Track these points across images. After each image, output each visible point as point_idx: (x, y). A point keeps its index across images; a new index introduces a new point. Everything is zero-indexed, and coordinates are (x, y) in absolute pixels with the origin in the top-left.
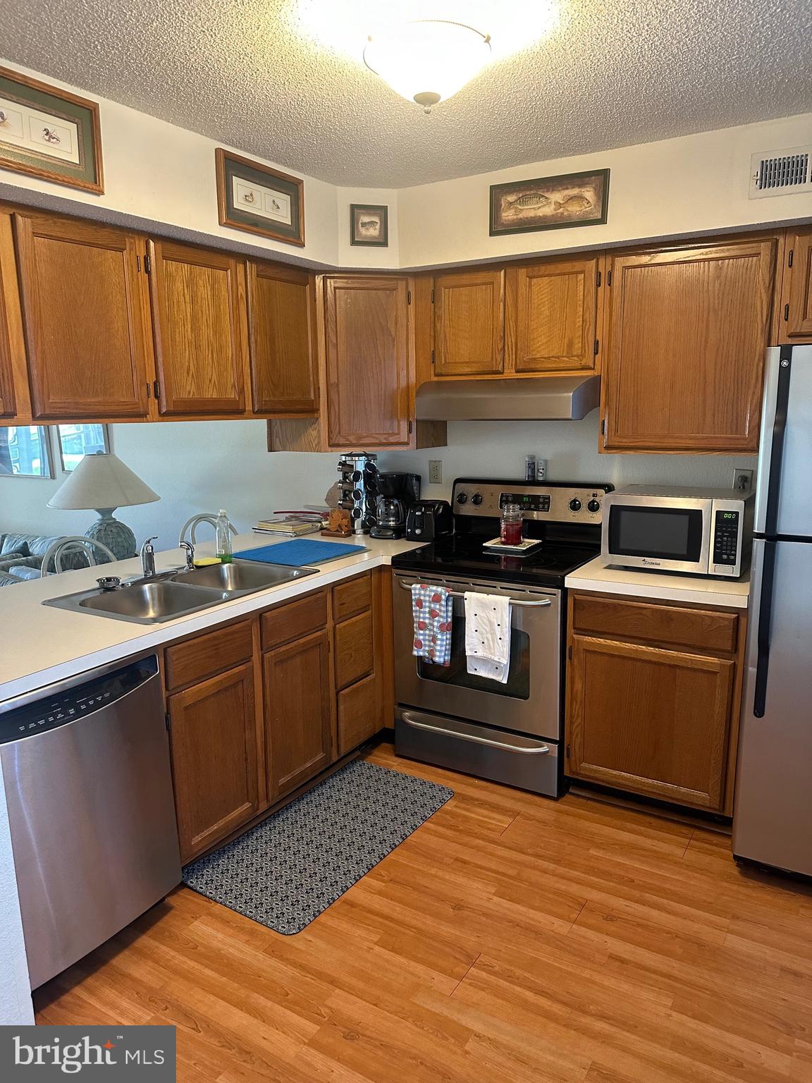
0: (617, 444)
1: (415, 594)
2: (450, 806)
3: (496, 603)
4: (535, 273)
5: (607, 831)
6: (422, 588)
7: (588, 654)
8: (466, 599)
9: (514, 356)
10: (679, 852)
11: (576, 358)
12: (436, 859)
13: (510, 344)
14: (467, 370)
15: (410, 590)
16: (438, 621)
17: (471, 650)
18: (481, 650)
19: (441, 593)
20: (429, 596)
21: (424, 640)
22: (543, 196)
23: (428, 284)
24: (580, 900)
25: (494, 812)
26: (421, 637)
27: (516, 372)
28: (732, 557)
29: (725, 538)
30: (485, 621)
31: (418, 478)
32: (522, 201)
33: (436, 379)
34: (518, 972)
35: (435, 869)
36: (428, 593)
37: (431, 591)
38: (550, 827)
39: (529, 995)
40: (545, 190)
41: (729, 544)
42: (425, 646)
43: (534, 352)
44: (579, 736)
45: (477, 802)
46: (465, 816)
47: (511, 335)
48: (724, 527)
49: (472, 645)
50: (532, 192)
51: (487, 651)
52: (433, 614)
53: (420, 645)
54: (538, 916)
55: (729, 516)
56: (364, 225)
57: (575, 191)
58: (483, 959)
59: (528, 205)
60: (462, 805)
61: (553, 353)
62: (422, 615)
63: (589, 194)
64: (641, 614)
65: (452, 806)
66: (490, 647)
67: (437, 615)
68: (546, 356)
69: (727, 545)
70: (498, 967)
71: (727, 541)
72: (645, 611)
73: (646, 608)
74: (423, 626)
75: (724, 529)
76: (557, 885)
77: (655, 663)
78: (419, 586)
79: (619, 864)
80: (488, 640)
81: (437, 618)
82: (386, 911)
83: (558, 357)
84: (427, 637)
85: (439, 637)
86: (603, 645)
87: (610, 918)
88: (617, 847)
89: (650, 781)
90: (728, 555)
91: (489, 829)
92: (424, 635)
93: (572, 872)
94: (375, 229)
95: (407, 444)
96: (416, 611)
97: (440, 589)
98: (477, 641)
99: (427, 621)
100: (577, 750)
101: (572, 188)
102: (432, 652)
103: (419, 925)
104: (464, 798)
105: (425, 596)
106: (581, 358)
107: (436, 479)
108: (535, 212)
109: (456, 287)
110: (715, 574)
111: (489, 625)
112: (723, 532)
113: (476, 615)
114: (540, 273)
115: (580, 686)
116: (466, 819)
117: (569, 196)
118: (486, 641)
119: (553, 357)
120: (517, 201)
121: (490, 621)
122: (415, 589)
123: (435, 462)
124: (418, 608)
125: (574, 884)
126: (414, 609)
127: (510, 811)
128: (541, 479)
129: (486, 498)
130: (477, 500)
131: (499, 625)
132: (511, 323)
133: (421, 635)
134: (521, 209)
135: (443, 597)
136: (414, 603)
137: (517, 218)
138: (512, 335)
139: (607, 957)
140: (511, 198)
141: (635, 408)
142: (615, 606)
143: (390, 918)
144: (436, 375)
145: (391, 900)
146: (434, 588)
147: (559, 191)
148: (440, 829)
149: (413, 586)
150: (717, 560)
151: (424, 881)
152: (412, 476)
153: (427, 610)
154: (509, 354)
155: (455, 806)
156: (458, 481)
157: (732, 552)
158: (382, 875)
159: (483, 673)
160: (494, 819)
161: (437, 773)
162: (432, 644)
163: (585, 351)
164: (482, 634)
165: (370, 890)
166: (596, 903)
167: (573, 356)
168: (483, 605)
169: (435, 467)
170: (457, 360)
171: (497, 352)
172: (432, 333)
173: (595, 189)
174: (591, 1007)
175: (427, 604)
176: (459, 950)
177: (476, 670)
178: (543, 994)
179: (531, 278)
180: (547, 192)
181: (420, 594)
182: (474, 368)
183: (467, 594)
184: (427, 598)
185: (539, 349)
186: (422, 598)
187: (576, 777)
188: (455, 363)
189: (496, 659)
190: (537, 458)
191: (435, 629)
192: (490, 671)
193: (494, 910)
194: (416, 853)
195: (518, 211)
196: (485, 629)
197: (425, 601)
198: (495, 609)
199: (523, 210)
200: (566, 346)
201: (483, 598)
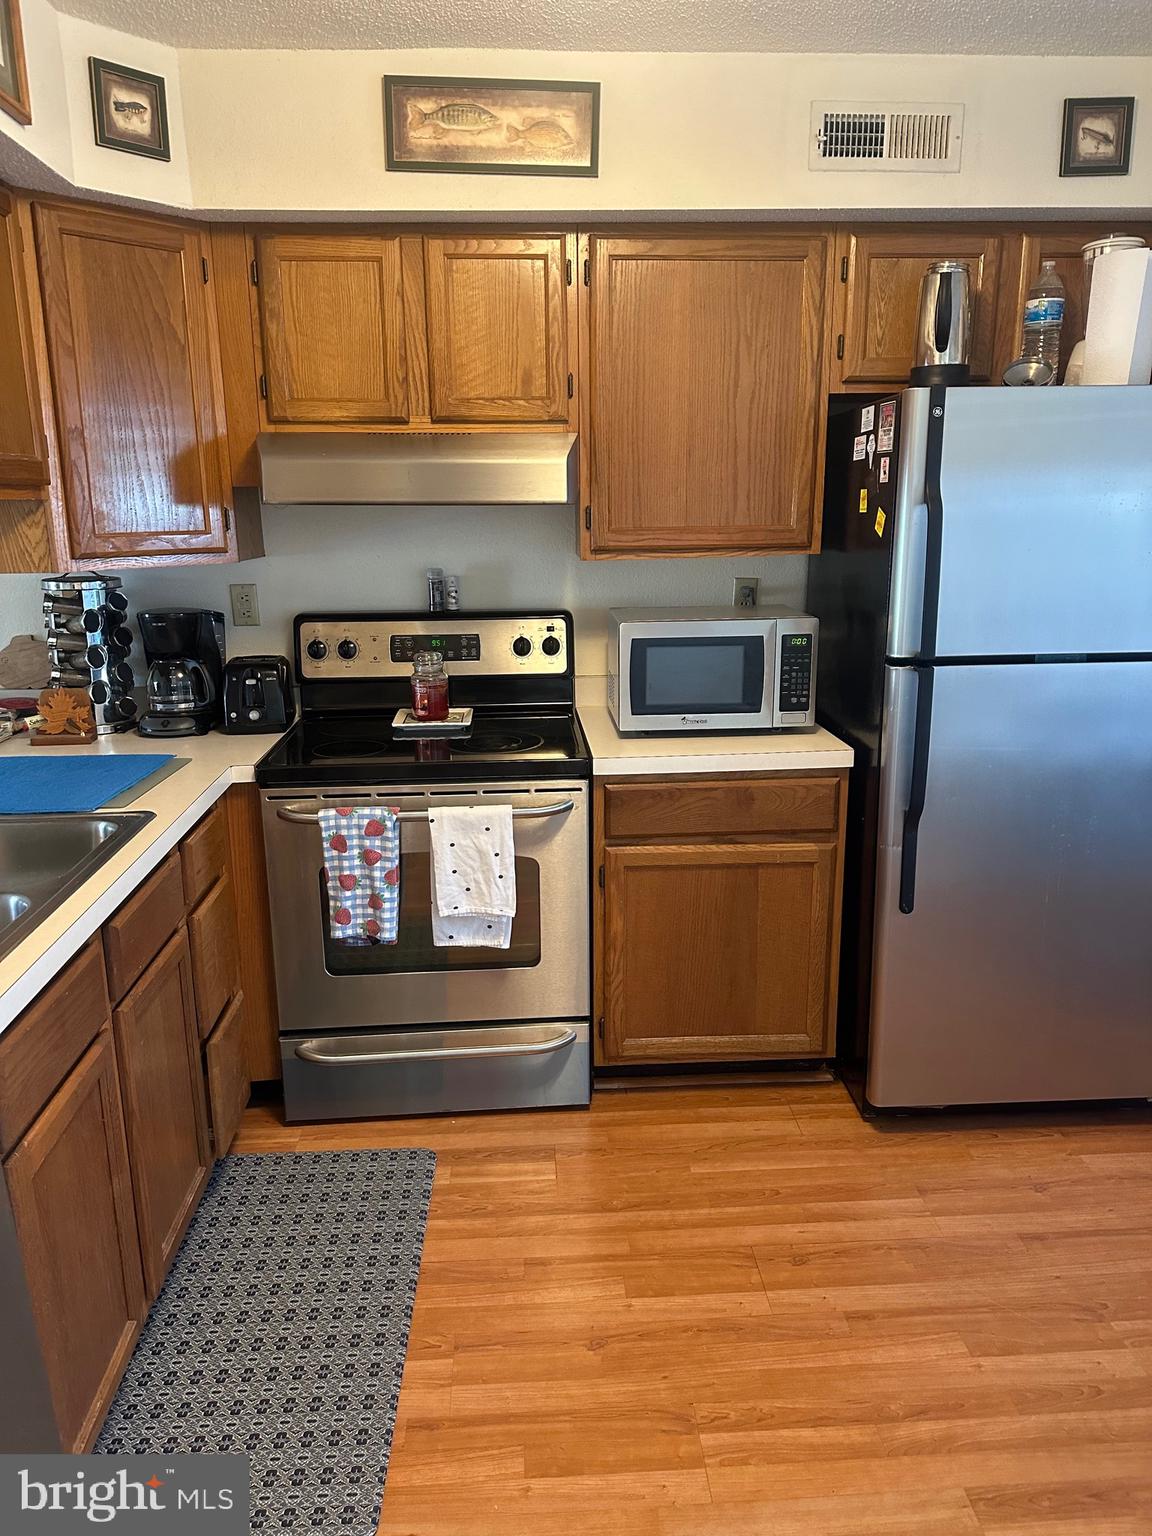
0: (612, 544)
1: (328, 828)
2: (443, 1177)
3: (489, 818)
4: (461, 250)
5: (687, 1130)
6: (342, 814)
7: (630, 873)
8: (432, 821)
9: (426, 394)
10: (790, 1127)
11: (539, 402)
12: (496, 1277)
13: (417, 372)
14: (338, 414)
15: (316, 823)
16: (382, 869)
17: (447, 906)
18: (464, 902)
19: (384, 819)
20: (359, 827)
21: (354, 907)
22: (486, 112)
23: (240, 250)
24: (742, 1250)
25: (515, 1161)
26: (348, 903)
27: (434, 422)
28: (804, 700)
29: (794, 674)
30: (472, 852)
31: (219, 617)
32: (446, 113)
33: (271, 429)
34: (766, 1405)
35: (510, 1296)
36: (355, 821)
37: (361, 817)
38: (612, 1153)
39: (807, 1434)
40: (490, 101)
41: (800, 681)
42: (356, 916)
43: (465, 389)
44: (621, 1000)
45: (479, 1156)
46: (480, 1187)
47: (418, 356)
48: (793, 658)
49: (450, 896)
50: (465, 101)
51: (477, 901)
52: (368, 858)
53: (344, 917)
54: (712, 1300)
55: (798, 642)
56: (120, 106)
57: (542, 113)
58: (704, 1410)
59: (458, 124)
60: (462, 1169)
61: (502, 391)
62: (346, 864)
63: (568, 120)
64: (709, 798)
65: (448, 1176)
66: (483, 894)
67: (380, 858)
68: (486, 396)
69: (797, 684)
70: (733, 1413)
71: (797, 678)
72: (713, 794)
73: (716, 789)
74: (347, 883)
75: (793, 661)
76: (697, 1242)
77: (729, 866)
78: (332, 812)
79: (743, 1175)
80: (477, 882)
81: (378, 864)
82: (494, 1407)
83: (509, 399)
84: (359, 902)
85: (387, 895)
86: (654, 855)
87: (799, 1260)
88: (718, 1150)
89: (726, 1038)
90: (798, 697)
91: (532, 1192)
92: (355, 897)
93: (695, 1212)
94: (143, 122)
95: (224, 551)
96: (332, 858)
97: (378, 812)
98: (457, 889)
99: (357, 872)
100: (618, 1023)
101: (538, 106)
102: (373, 926)
103: (566, 1405)
104: (458, 1157)
105: (349, 827)
106: (548, 402)
107: (247, 617)
108: (472, 138)
109: (304, 259)
110: (782, 726)
111: (478, 860)
112: (790, 665)
113: (452, 845)
114: (467, 252)
115: (621, 923)
116: (488, 1190)
117: (533, 119)
118: (472, 886)
119: (500, 399)
120: (436, 112)
121: (480, 852)
122: (327, 819)
123: (243, 586)
124: (335, 853)
125: (717, 1230)
126: (326, 855)
127: (539, 1151)
128: (453, 608)
129: (364, 647)
130: (346, 651)
131: (497, 855)
132: (417, 335)
133: (347, 899)
134: (444, 129)
135: (389, 824)
136: (326, 845)
137: (438, 146)
138: (421, 355)
139: (845, 1321)
140: (427, 106)
141: (636, 488)
142: (671, 793)
143: (512, 1415)
144: (271, 421)
145: (484, 1382)
146: (367, 811)
147: (515, 107)
148: (461, 1223)
149: (321, 814)
150: (785, 706)
151: (509, 1325)
152: (208, 613)
153: (356, 852)
154: (416, 389)
155: (453, 1175)
156: (301, 619)
157: (804, 693)
158: (434, 1346)
159: (464, 940)
160: (526, 1173)
161: (380, 1130)
162: (370, 911)
163: (554, 391)
164: (465, 875)
165: (433, 1382)
166: (766, 1245)
167: (533, 398)
168: (466, 826)
169: (243, 595)
170: (316, 395)
171: (396, 383)
172: (258, 342)
173: (578, 115)
174: (893, 1407)
175: (355, 842)
176: (658, 1414)
177: (451, 937)
178: (823, 1422)
179: (450, 256)
180: (493, 105)
181: (338, 827)
182: (354, 412)
183: (432, 813)
184: (354, 832)
185: (474, 384)
186: (344, 832)
187: (615, 1064)
188: (312, 400)
189: (496, 912)
190: (445, 574)
191: (377, 884)
192: (476, 933)
193: (648, 1323)
194: (457, 1281)
195: (439, 132)
196: (472, 867)
197: (351, 837)
198: (487, 829)
199: (448, 130)
200: (519, 381)
201: (465, 814)
